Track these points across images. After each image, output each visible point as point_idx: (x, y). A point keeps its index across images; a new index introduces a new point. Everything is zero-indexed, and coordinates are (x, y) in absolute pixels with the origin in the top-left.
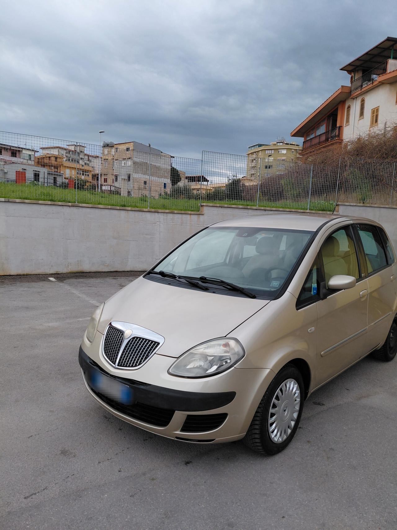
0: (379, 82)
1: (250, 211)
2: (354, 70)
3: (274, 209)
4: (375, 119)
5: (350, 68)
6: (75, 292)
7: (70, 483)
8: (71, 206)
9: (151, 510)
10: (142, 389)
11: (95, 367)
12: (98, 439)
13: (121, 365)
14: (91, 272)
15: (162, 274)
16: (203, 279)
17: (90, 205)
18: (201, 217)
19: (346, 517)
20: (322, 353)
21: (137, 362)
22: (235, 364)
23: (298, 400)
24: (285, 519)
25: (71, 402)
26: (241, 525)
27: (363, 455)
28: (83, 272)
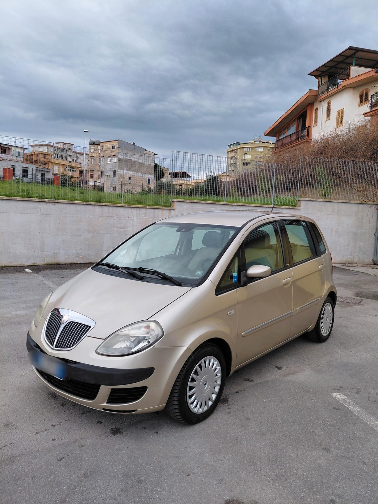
0: (343, 86)
1: (218, 206)
2: (321, 75)
3: (240, 204)
4: (340, 120)
5: (318, 73)
6: (47, 282)
7: (6, 450)
8: (48, 202)
9: (73, 471)
10: (73, 367)
11: (37, 349)
12: (40, 413)
13: (58, 346)
14: (67, 264)
15: (108, 265)
16: (141, 270)
17: (66, 201)
18: (172, 211)
19: (243, 473)
20: (243, 334)
21: (71, 344)
22: (155, 343)
23: (219, 375)
24: (189, 476)
25: (23, 381)
26: (150, 482)
27: (274, 423)
28: (59, 264)
